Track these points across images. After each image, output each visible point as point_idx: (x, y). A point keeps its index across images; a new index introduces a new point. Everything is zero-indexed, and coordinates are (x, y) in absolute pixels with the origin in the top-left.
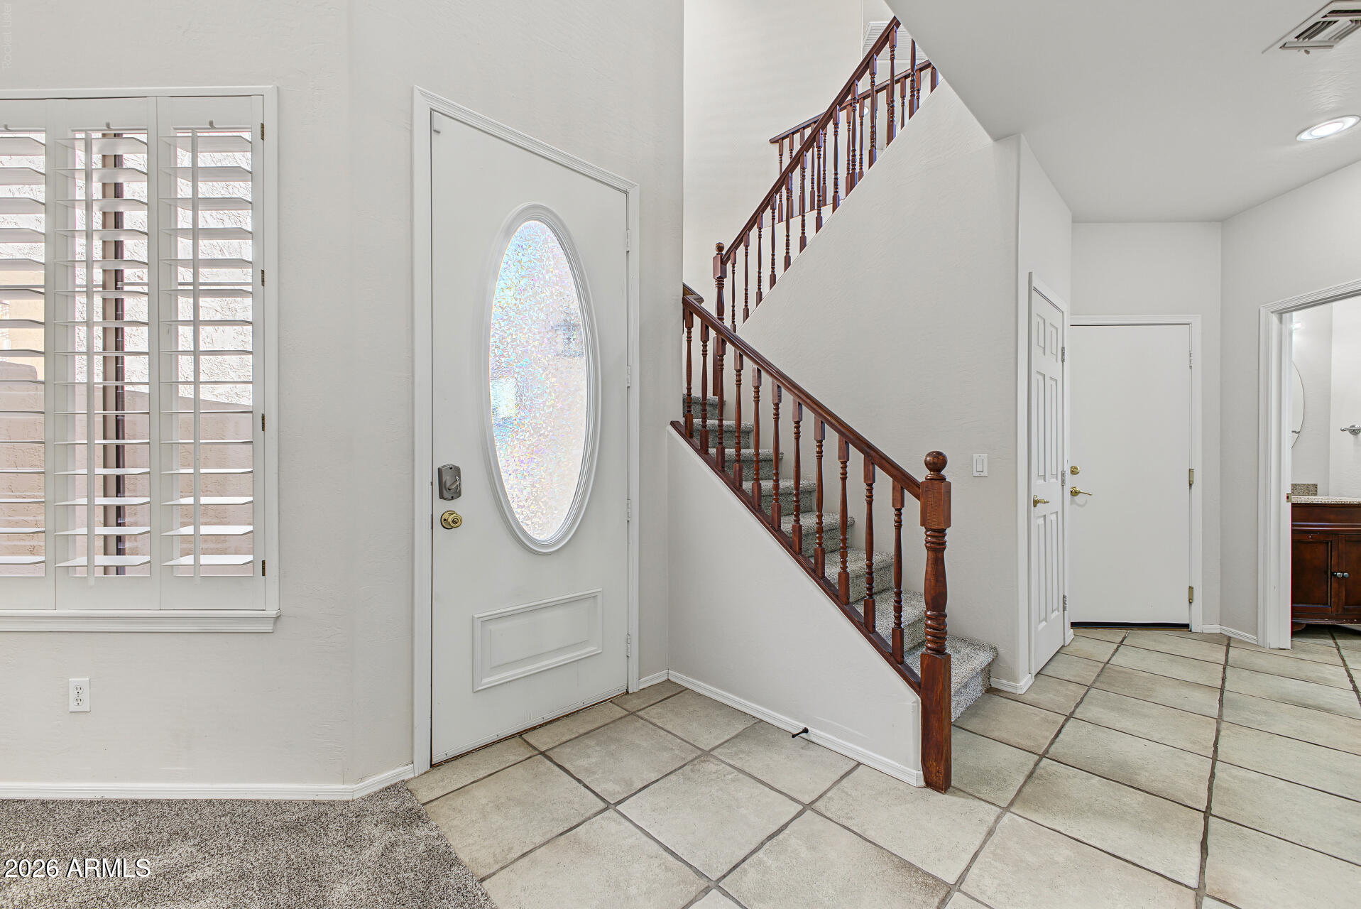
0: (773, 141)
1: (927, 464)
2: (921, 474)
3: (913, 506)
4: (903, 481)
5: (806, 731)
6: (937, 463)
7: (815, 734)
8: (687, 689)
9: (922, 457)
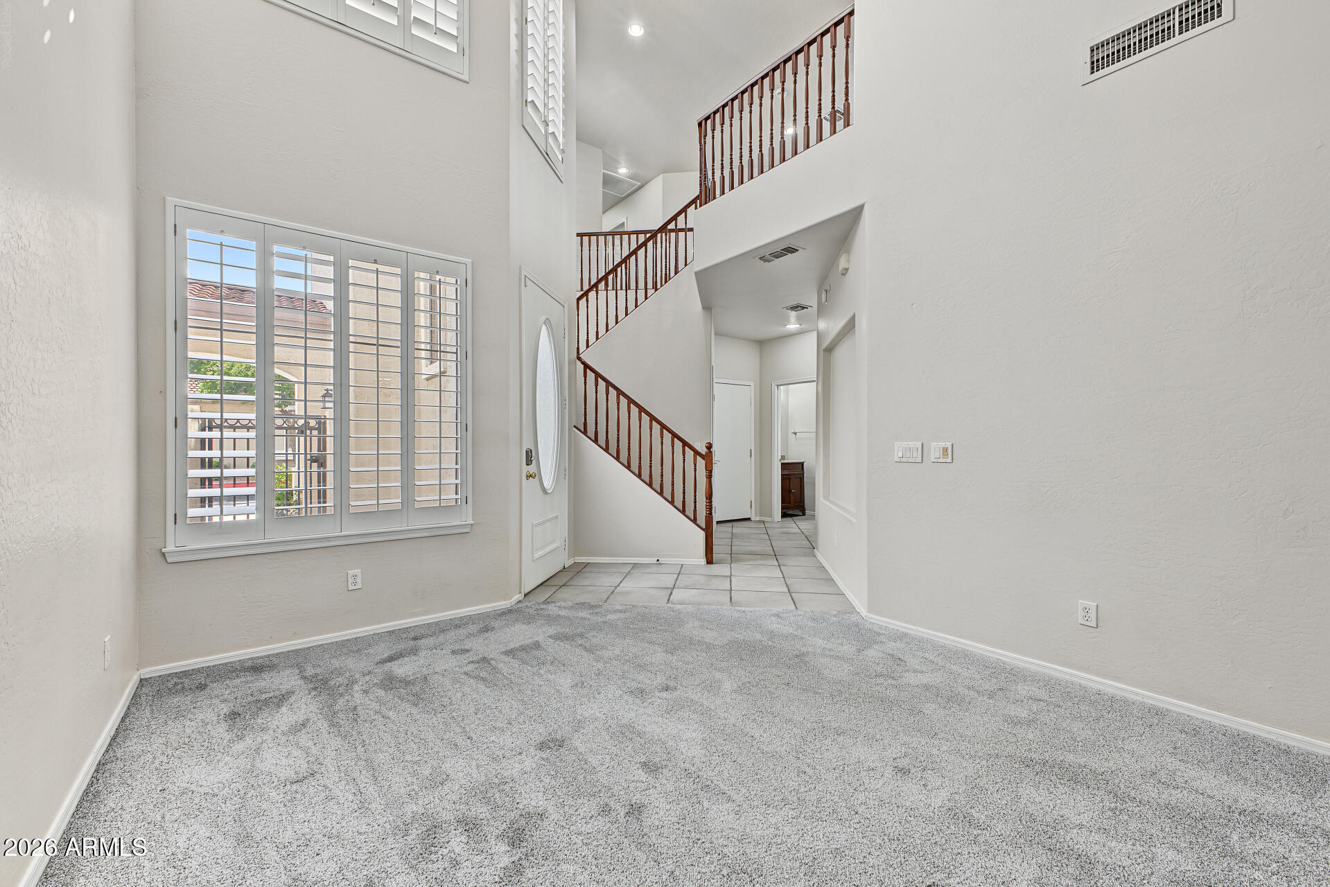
0: (578, 235)
1: (706, 447)
2: (703, 451)
3: (701, 463)
4: (696, 453)
5: (658, 560)
6: (709, 446)
7: (662, 560)
8: (589, 563)
9: (704, 445)
